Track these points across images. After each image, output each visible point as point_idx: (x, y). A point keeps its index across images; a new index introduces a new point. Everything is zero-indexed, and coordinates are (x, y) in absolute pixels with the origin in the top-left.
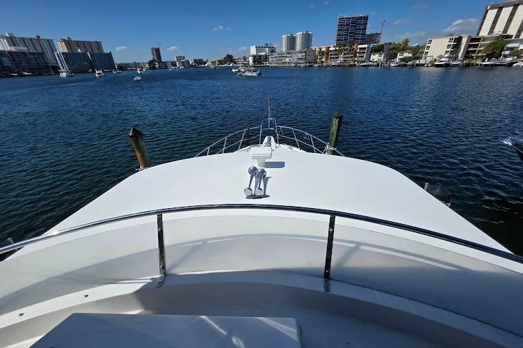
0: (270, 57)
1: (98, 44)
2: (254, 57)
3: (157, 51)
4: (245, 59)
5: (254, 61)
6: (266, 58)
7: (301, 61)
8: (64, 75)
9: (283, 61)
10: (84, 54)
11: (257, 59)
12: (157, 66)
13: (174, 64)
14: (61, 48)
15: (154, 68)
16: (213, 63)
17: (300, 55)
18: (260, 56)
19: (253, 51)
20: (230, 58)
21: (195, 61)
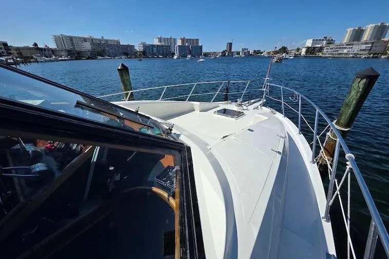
0: (325, 48)
1: (197, 40)
2: (308, 48)
3: (230, 45)
4: (298, 50)
5: (307, 52)
6: (321, 49)
7: (364, 52)
8: (175, 57)
9: (340, 52)
10: (188, 46)
11: (310, 51)
12: (227, 54)
13: (238, 53)
14: (179, 43)
15: (224, 55)
16: (269, 53)
17: (363, 47)
18: (314, 48)
19: (309, 43)
20: (284, 50)
21: (255, 51)
